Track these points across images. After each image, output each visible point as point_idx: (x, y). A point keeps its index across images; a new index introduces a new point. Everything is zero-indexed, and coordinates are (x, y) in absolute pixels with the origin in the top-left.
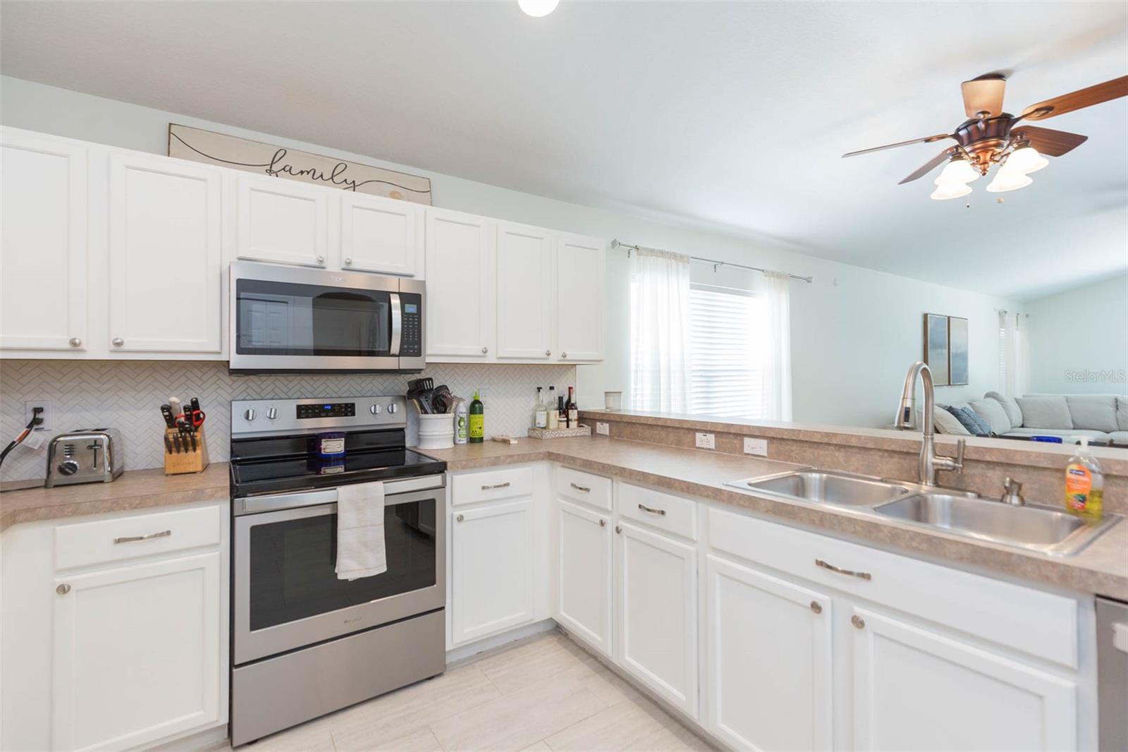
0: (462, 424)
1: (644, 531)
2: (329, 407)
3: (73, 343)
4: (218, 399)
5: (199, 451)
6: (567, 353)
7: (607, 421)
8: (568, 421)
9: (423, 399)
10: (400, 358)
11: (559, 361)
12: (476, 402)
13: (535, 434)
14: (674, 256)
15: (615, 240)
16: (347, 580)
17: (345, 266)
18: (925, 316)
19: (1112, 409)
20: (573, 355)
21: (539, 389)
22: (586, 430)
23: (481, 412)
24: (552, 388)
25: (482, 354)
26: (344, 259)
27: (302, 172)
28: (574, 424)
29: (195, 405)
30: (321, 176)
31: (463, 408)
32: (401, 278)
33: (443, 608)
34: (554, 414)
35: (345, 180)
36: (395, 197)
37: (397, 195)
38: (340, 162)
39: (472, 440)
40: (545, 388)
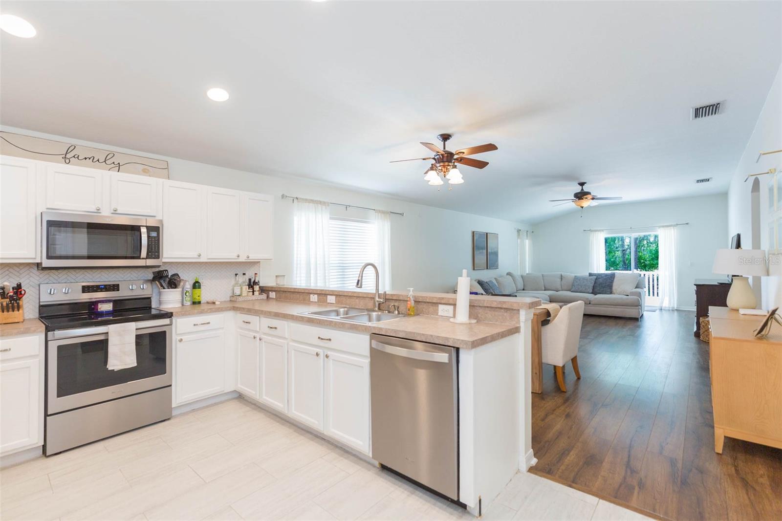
0: (187, 294)
1: (270, 338)
2: (103, 287)
4: (30, 283)
5: (21, 311)
6: (250, 256)
7: (275, 291)
8: (253, 292)
9: (162, 281)
10: (147, 260)
11: (246, 260)
12: (197, 282)
13: (234, 298)
14: (320, 202)
15: (283, 195)
16: (114, 370)
17: (113, 212)
18: (473, 232)
19: (559, 280)
20: (254, 257)
21: (236, 275)
22: (264, 296)
23: (199, 287)
24: (244, 274)
25: (198, 257)
26: (112, 208)
27: (86, 158)
28: (257, 293)
29: (19, 286)
30: (98, 160)
31: (188, 286)
32: (148, 218)
33: (171, 386)
34: (245, 288)
35: (114, 163)
36: (145, 172)
37: (146, 171)
38: (110, 152)
39: (194, 303)
40: (240, 274)
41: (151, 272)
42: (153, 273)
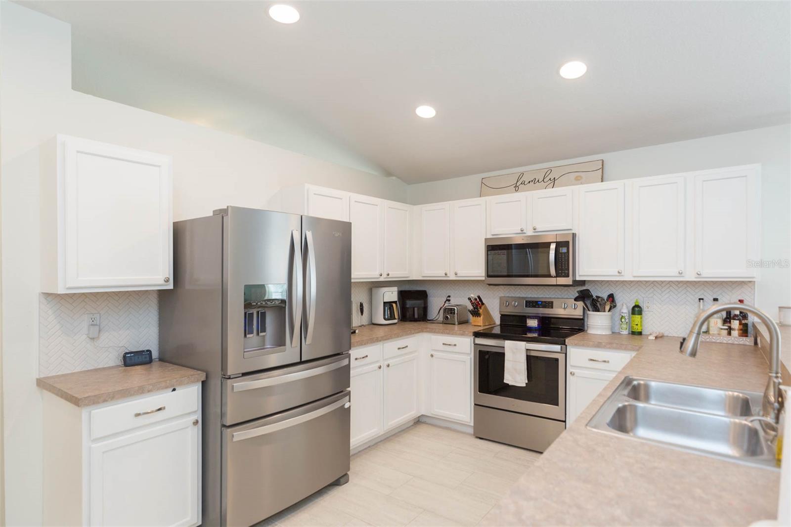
0: (623, 320)
2: (540, 303)
3: (446, 274)
4: (487, 295)
5: (482, 317)
6: (700, 270)
8: (730, 330)
10: (558, 278)
12: (637, 306)
16: (507, 384)
17: (534, 231)
21: (700, 300)
23: (642, 314)
24: (716, 300)
25: (618, 273)
26: (533, 227)
27: (529, 182)
28: (735, 333)
29: (479, 297)
30: (538, 181)
31: (626, 310)
32: (557, 232)
33: (565, 420)
34: (717, 323)
35: (550, 179)
36: (578, 180)
37: (579, 178)
38: (548, 169)
39: (633, 333)
40: (709, 298)
41: (576, 292)
42: (578, 292)
